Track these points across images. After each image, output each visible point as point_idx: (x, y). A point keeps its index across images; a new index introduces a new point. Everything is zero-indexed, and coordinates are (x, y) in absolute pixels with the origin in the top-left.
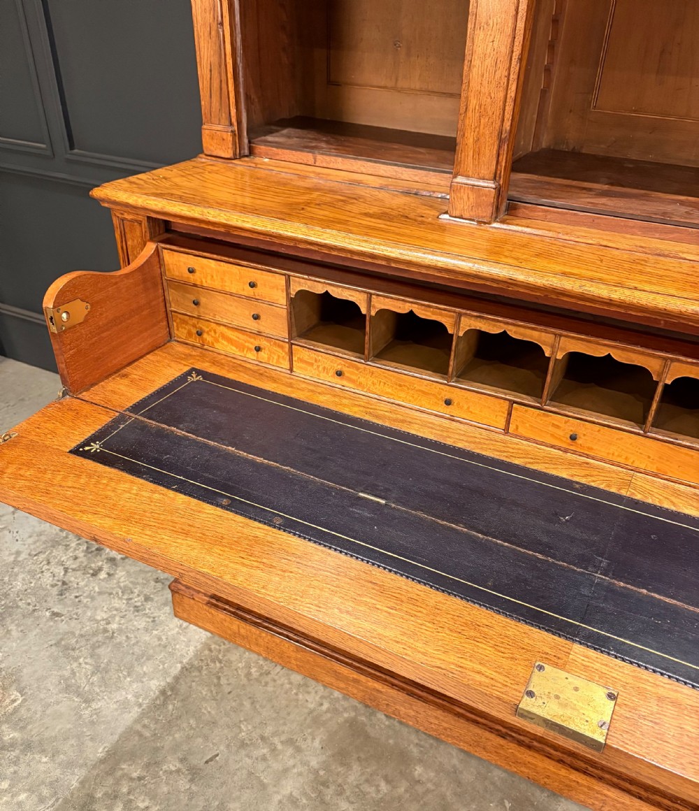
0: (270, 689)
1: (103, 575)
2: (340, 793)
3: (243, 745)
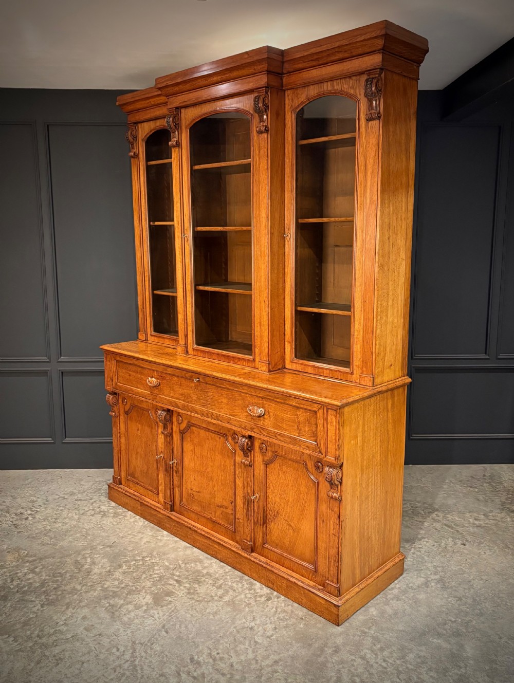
0: (123, 525)
1: (30, 519)
3: (122, 537)
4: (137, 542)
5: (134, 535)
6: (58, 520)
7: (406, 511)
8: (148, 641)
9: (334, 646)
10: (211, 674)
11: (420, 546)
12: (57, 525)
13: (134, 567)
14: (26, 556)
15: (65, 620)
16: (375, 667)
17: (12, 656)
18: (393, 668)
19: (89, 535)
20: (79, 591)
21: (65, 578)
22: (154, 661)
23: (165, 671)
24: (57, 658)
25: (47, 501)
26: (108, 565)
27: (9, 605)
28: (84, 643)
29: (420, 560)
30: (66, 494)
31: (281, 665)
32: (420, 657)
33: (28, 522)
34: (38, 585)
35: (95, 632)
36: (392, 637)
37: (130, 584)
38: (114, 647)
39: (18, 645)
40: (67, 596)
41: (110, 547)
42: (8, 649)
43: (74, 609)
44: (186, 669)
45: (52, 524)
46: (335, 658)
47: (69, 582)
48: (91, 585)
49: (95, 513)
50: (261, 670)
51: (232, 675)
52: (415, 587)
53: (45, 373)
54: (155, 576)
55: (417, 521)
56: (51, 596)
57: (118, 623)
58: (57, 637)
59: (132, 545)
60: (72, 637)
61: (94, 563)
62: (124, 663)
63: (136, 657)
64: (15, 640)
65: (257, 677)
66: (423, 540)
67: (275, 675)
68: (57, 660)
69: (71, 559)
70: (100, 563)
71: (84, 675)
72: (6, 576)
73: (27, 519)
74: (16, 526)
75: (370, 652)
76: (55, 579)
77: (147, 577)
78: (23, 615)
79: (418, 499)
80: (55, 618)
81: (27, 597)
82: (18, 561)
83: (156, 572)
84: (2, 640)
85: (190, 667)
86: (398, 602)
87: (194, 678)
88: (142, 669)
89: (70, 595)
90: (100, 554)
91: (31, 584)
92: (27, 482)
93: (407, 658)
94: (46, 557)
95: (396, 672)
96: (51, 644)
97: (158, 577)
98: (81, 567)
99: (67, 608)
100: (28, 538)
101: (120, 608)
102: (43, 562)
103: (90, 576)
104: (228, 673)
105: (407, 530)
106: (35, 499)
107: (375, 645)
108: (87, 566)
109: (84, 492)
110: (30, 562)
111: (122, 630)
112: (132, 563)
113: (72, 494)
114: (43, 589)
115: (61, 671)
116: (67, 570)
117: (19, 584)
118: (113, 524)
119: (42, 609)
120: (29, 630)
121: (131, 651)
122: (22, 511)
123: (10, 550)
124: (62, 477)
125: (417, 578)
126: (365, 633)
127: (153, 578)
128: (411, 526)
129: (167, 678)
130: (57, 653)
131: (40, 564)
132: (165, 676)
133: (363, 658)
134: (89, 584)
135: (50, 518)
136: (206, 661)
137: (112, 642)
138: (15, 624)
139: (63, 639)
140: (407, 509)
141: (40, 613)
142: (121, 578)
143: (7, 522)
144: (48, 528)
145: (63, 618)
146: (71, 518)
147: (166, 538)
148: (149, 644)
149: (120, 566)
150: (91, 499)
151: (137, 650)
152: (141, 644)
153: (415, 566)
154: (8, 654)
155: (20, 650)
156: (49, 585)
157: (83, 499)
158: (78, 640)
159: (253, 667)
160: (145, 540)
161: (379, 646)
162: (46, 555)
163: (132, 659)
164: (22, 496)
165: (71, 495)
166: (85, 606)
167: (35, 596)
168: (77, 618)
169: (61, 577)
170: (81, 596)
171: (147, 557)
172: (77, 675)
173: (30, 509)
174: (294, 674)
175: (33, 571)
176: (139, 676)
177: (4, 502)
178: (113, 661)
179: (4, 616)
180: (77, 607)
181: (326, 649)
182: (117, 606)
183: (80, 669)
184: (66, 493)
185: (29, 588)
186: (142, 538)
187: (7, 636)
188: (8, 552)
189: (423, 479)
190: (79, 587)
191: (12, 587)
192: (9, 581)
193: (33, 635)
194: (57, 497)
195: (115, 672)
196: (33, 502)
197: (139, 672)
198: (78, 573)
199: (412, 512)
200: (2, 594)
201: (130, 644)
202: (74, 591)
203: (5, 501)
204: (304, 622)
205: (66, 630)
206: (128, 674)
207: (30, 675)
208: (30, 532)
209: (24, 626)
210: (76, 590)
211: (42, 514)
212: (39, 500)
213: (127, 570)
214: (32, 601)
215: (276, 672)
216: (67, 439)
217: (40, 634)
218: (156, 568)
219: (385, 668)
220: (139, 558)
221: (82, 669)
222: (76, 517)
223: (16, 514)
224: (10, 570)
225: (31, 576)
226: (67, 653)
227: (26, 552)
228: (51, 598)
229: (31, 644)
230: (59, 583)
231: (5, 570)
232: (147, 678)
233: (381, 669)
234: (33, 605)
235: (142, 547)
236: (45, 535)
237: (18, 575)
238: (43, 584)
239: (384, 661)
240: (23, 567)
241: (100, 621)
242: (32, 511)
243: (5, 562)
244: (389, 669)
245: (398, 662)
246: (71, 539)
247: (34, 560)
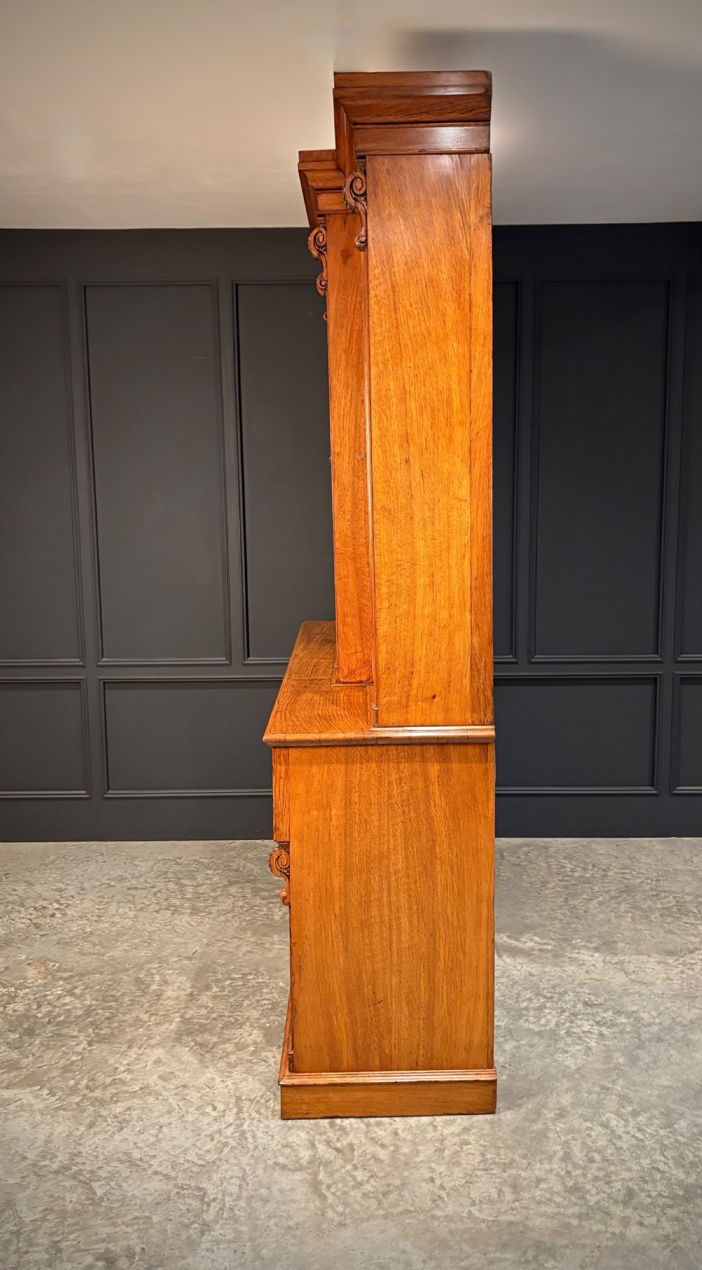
1: (59, 915)
2: (273, 943)
4: (231, 952)
5: (227, 942)
6: (103, 918)
7: (668, 909)
8: (261, 1097)
9: (558, 1107)
10: (364, 1145)
11: (693, 962)
12: (102, 925)
13: (230, 989)
14: (58, 971)
15: (128, 1064)
16: (624, 1139)
17: (49, 1117)
18: (653, 1141)
19: (154, 940)
20: (146, 1023)
21: (122, 1003)
22: (272, 1126)
23: (290, 1140)
24: (120, 1119)
25: (83, 889)
26: (188, 985)
27: (37, 1042)
28: (160, 1097)
29: (693, 982)
30: (113, 880)
31: (474, 1134)
32: (696, 1125)
33: (55, 921)
34: (80, 1012)
35: (176, 1082)
36: (650, 1096)
37: (226, 1014)
38: (208, 1104)
39: (57, 1100)
40: (128, 1030)
41: (190, 958)
42: (41, 1106)
43: (140, 1048)
44: (324, 1137)
45: (94, 924)
46: (560, 1126)
47: (129, 1010)
48: (164, 1015)
49: (160, 909)
50: (443, 1140)
51: (397, 1148)
52: (685, 1023)
53: (76, 684)
54: (265, 1002)
55: (686, 923)
56: (101, 1029)
57: (211, 1069)
58: (117, 1089)
59: (224, 957)
60: (141, 1089)
61: (166, 982)
62: (226, 1128)
63: (244, 1119)
64: (52, 1093)
65: (436, 1151)
66: (697, 952)
67: (465, 1147)
68: (119, 1122)
69: (128, 976)
70: (175, 982)
71: (163, 1144)
72: (29, 999)
73: (53, 916)
74: (37, 926)
75: (615, 1116)
76: (107, 1005)
77: (251, 1004)
78: (61, 1057)
79: (688, 890)
80: (112, 1061)
81: (64, 1031)
82: (45, 978)
83: (266, 997)
84: (31, 1092)
85: (331, 1134)
86: (660, 1044)
87: (338, 1150)
88: (254, 1136)
89: (133, 1029)
90: (174, 969)
91: (69, 1011)
92: (47, 861)
93: (676, 1126)
94: (89, 973)
95: (658, 1146)
96: (109, 1099)
97: (269, 1004)
98: (146, 988)
99: (130, 1047)
100: (58, 943)
101: (212, 1048)
102: (86, 979)
103: (161, 1002)
104: (391, 1145)
105: (670, 936)
106: (63, 887)
107: (624, 1107)
108: (154, 987)
109: (141, 876)
110: (65, 979)
111: (218, 1080)
112: (227, 983)
113: (122, 879)
114: (90, 1019)
115: (127, 1139)
116: (125, 992)
117: (51, 1011)
118: (191, 925)
119: (90, 1048)
120: (72, 1079)
121: (235, 1110)
122: (45, 904)
123: (31, 961)
124: (102, 854)
125: (689, 1010)
126: (607, 1089)
127: (262, 1005)
128: (676, 931)
129: (294, 1150)
130: (120, 1113)
131: (80, 983)
132: (291, 1147)
133: (605, 1125)
134: (161, 1013)
135: (89, 916)
136: (355, 1126)
137: (205, 1098)
138: (50, 1070)
139: (126, 1092)
140: (669, 905)
141: (87, 1055)
142: (210, 1005)
143: (23, 921)
144: (88, 929)
145: (125, 1062)
146: (124, 916)
147: (278, 947)
148: (262, 1101)
149: (208, 987)
150: (153, 887)
151: (245, 1110)
152: (250, 1100)
153: (685, 991)
154: (42, 1114)
155: (61, 1108)
156: (98, 1014)
157: (139, 887)
158: (150, 1094)
159: (429, 1136)
160: (244, 949)
161: (630, 1109)
162: (89, 969)
163: (238, 1122)
164: (43, 882)
165: (120, 881)
166: (157, 1045)
167: (77, 1029)
168: (147, 1061)
169: (115, 1001)
170: (150, 1030)
171: (250, 974)
172: (153, 1144)
173: (57, 901)
174: (495, 1147)
175: (70, 993)
176: (252, 1147)
177: (15, 890)
178: (209, 1124)
179: (31, 1058)
180: (145, 1046)
181: (545, 1112)
182: (207, 1046)
183: (157, 1136)
184: (111, 877)
185: (67, 1017)
186: (239, 946)
187: (39, 1087)
188: (28, 964)
189: (695, 860)
190: (145, 1017)
191: (39, 1015)
192: (35, 1007)
193: (80, 1087)
194: (98, 883)
195: (212, 1140)
196: (61, 890)
197: (250, 1140)
198: (142, 996)
199: (679, 910)
200: (26, 1026)
201: (233, 1101)
202: (137, 1023)
203: (16, 888)
204: (507, 1072)
205: (131, 1079)
206: (233, 1143)
207: (80, 1145)
208: (60, 935)
209: (64, 1073)
210: (141, 1020)
211: (77, 909)
212: (69, 887)
213: (218, 994)
214: (73, 1037)
215: (467, 1143)
216: (110, 792)
217: (91, 1084)
218: (265, 990)
219: (641, 1140)
220: (237, 976)
221: (161, 1136)
222: (131, 914)
223: (35, 909)
224: (33, 991)
225: (68, 999)
226: (134, 1113)
227: (58, 965)
228: (103, 1032)
229: (78, 1099)
230: (114, 1011)
231: (27, 990)
232: (264, 1149)
233: (634, 1141)
234: (75, 1043)
235: (241, 960)
236: (85, 939)
237: (48, 998)
238: (88, 1011)
239: (640, 1130)
240: (55, 986)
241: (183, 1066)
242: (61, 904)
243: (25, 979)
244: (647, 1143)
245: (662, 1132)
246: (125, 946)
247: (71, 977)
